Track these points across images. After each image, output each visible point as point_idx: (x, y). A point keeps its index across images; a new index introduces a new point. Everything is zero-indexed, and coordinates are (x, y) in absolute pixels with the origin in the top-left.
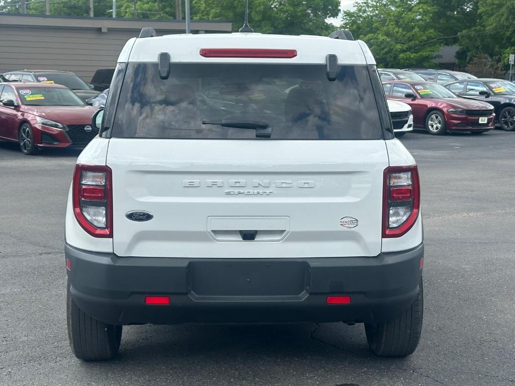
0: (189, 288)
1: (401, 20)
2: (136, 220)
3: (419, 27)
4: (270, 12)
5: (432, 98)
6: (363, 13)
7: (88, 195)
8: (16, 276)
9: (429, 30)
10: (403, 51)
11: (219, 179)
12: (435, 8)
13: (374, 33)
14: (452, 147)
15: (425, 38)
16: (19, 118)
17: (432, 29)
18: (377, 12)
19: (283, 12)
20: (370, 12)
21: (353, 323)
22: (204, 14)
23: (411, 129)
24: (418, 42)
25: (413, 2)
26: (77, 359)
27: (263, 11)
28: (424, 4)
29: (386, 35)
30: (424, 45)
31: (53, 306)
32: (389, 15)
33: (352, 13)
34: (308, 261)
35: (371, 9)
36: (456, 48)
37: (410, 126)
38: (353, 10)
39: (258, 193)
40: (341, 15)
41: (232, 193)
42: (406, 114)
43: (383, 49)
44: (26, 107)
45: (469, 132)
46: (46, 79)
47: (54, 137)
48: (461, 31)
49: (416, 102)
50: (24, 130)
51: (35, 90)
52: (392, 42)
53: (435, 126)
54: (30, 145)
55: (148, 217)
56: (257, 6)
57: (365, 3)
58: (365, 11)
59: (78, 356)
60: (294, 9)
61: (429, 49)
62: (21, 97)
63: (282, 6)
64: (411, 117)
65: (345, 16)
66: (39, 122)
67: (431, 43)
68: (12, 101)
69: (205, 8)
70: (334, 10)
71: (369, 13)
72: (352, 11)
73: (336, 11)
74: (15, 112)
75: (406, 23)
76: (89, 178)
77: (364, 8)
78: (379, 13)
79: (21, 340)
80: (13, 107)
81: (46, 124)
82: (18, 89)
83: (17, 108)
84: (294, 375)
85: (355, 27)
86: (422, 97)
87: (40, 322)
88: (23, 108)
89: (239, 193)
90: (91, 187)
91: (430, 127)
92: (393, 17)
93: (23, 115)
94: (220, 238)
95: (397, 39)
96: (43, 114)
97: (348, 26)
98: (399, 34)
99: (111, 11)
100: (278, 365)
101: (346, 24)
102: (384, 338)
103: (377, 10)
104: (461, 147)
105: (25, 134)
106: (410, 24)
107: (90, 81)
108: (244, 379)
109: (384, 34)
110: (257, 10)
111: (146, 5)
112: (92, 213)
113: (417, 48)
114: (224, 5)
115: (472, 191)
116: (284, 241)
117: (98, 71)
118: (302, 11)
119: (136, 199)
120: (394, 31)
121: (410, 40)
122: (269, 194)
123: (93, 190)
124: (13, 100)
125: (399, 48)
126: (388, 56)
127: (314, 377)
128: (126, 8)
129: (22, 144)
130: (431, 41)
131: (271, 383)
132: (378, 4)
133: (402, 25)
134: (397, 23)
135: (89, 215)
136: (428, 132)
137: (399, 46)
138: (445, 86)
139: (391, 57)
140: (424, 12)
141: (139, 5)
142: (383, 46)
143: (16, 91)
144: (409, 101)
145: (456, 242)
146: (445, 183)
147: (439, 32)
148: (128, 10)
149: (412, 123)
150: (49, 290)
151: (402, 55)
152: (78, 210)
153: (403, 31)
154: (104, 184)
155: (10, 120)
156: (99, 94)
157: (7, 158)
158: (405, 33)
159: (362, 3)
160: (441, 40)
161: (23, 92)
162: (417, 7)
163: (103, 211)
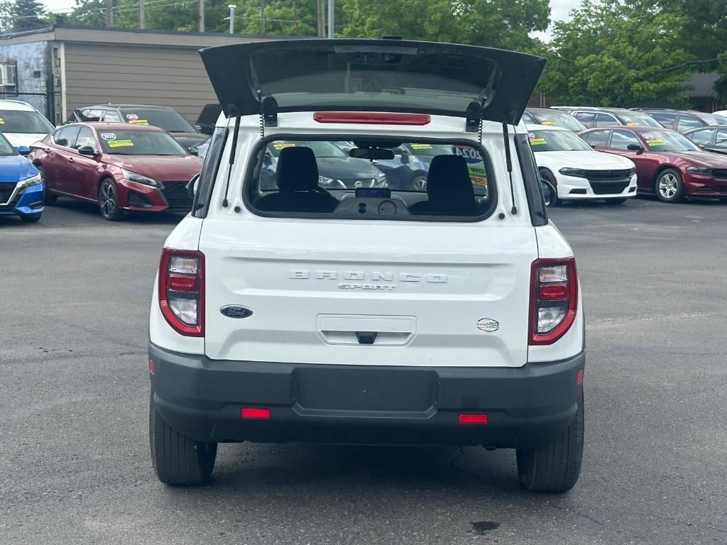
0: (294, 399)
1: (637, 35)
2: (232, 316)
3: (663, 46)
4: (451, 22)
5: (665, 151)
6: (583, 25)
7: (177, 285)
8: (90, 381)
9: (677, 50)
10: (638, 80)
11: (332, 270)
12: (686, 19)
13: (597, 53)
14: (690, 220)
15: (671, 62)
16: (99, 170)
17: (680, 48)
18: (602, 24)
19: (469, 21)
20: (593, 23)
21: (494, 447)
22: (358, 23)
23: (634, 194)
24: (660, 68)
25: (654, 11)
26: (161, 483)
27: (440, 20)
28: (671, 13)
29: (615, 57)
30: (668, 71)
31: (135, 419)
32: (620, 28)
33: (567, 24)
34: (437, 370)
35: (593, 20)
36: (715, 76)
37: (632, 190)
38: (568, 20)
39: (378, 287)
40: (551, 27)
41: (347, 287)
42: (627, 173)
43: (610, 76)
44: (109, 157)
45: (717, 200)
46: (137, 118)
47: (145, 198)
48: (722, 53)
49: (642, 156)
50: (106, 187)
51: (122, 133)
52: (622, 67)
53: (668, 190)
54: (114, 208)
55: (245, 313)
56: (432, 14)
57: (585, 11)
58: (585, 22)
59: (162, 480)
60: (484, 17)
61: (677, 77)
62: (103, 143)
63: (468, 14)
64: (634, 177)
65: (557, 29)
66: (125, 177)
67: (679, 68)
68: (91, 148)
69: (360, 16)
70: (541, 20)
71: (590, 25)
72: (566, 22)
73: (544, 22)
74: (94, 163)
75: (643, 39)
76: (179, 265)
77: (583, 18)
78: (605, 25)
79: (94, 458)
80: (92, 156)
81: (135, 180)
82: (99, 131)
83: (97, 157)
84: (422, 510)
85: (570, 44)
86: (652, 149)
87: (117, 438)
88: (105, 157)
89: (356, 287)
90: (179, 276)
91: (661, 191)
92: (625, 32)
93: (105, 167)
94: (331, 340)
95: (629, 63)
96: (130, 166)
97: (561, 43)
98: (633, 55)
99: (228, 18)
100: (405, 498)
101: (558, 40)
102: (535, 467)
103: (603, 20)
104: (703, 220)
105: (106, 192)
106: (649, 41)
107: (196, 119)
108: (362, 512)
109: (611, 55)
110: (432, 19)
111: (277, 11)
112: (181, 306)
113: (658, 75)
114: (386, 11)
115: (702, 284)
116: (410, 346)
117: (207, 105)
118: (495, 20)
119: (234, 291)
120: (627, 51)
121: (648, 64)
122: (391, 290)
123: (182, 279)
124: (93, 147)
125: (633, 76)
126: (616, 86)
127: (447, 513)
128: (249, 16)
129: (103, 206)
130: (679, 66)
131: (392, 517)
132: (604, 13)
133: (637, 42)
134: (630, 39)
135: (177, 308)
136: (657, 198)
137: (632, 73)
138: (685, 135)
139: (621, 88)
140: (670, 24)
141: (268, 10)
142: (609, 72)
143: (96, 136)
144: (633, 154)
145: (662, 353)
146: (667, 271)
147: (691, 53)
148: (251, 17)
149: (636, 185)
150: (130, 399)
151: (636, 85)
152: (164, 303)
153: (638, 50)
154: (195, 272)
155: (88, 172)
156: (207, 139)
157: (82, 224)
158: (642, 54)
159: (582, 10)
160: (693, 65)
161: (105, 136)
162: (660, 18)
163: (193, 305)
